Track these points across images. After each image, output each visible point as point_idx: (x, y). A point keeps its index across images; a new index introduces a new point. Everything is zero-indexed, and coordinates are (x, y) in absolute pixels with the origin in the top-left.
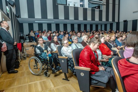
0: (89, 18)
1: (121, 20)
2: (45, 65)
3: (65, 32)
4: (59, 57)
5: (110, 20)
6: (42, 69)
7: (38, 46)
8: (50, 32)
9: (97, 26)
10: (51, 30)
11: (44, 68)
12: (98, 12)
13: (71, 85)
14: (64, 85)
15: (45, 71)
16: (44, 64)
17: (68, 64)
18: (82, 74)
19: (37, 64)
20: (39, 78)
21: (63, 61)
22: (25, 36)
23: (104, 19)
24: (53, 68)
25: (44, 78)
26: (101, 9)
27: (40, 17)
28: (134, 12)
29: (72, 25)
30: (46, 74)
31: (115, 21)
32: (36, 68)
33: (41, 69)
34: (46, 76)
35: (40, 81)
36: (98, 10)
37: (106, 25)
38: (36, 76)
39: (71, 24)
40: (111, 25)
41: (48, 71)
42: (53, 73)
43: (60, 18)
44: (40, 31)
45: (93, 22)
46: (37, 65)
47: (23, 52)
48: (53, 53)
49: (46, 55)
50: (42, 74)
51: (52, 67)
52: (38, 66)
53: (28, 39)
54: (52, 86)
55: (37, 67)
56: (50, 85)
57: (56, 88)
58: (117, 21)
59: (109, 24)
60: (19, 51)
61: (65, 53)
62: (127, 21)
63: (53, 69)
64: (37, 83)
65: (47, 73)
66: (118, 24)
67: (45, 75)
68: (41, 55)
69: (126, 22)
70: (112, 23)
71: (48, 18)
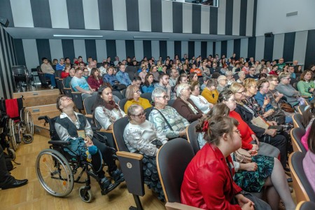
0: (187, 28)
1: (260, 33)
3: (129, 60)
5: (236, 32)
6: (74, 181)
9: (204, 45)
10: (95, 58)
11: (79, 178)
12: (208, 13)
15: (83, 187)
17: (143, 172)
19: (59, 168)
20: (67, 207)
21: (129, 165)
22: (30, 71)
23: (221, 31)
26: (214, 6)
27: (66, 25)
28: (288, 15)
29: (147, 44)
30: (85, 195)
31: (245, 35)
33: (72, 181)
34: (86, 200)
36: (208, 7)
37: (224, 43)
38: (58, 199)
39: (144, 41)
40: (237, 42)
41: (89, 189)
43: (116, 28)
44: (68, 61)
45: (196, 36)
46: (60, 170)
47: (23, 124)
49: (82, 144)
53: (37, 78)
55: (60, 176)
58: (251, 35)
59: (233, 42)
60: (11, 123)
61: (136, 142)
62: (273, 35)
65: (87, 193)
66: (252, 40)
68: (69, 146)
69: (269, 37)
70: (240, 40)
71: (86, 28)
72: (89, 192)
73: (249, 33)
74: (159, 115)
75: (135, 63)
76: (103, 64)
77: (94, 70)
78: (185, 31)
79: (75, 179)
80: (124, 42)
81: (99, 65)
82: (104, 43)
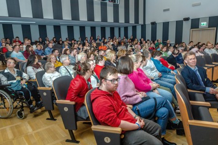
2: (18, 102)
4: (39, 88)
5: (132, 21)
6: (14, 108)
7: (6, 71)
8: (27, 42)
9: (112, 29)
11: (17, 106)
13: (58, 125)
14: (47, 127)
15: (19, 110)
16: (15, 100)
18: (66, 109)
19: (4, 101)
20: (9, 122)
21: (45, 94)
23: (122, 20)
24: (32, 104)
25: (17, 121)
26: (116, 3)
28: (165, 10)
30: (20, 114)
31: (138, 23)
32: (3, 108)
33: (12, 108)
34: (20, 117)
35: (12, 126)
36: (112, 4)
37: (126, 28)
38: (3, 119)
39: (68, 27)
40: (134, 28)
41: (23, 110)
42: (31, 112)
44: (8, 40)
45: (105, 23)
46: (4, 103)
48: (32, 82)
50: (13, 115)
51: (30, 103)
52: (6, 104)
54: (30, 130)
55: (5, 106)
56: (27, 129)
57: (35, 132)
58: (142, 23)
59: (131, 27)
62: (156, 24)
63: (31, 106)
64: (5, 129)
65: (22, 114)
66: (144, 27)
67: (18, 117)
69: (154, 25)
70: (136, 26)
71: (22, 16)
72: (23, 112)
73: (141, 22)
74: (64, 68)
75: (61, 42)
76: (36, 43)
77: (28, 46)
78: (96, 20)
79: (14, 107)
80: (53, 27)
81: (32, 44)
82: (37, 27)
